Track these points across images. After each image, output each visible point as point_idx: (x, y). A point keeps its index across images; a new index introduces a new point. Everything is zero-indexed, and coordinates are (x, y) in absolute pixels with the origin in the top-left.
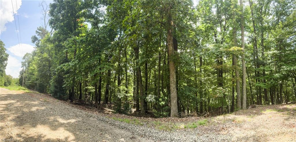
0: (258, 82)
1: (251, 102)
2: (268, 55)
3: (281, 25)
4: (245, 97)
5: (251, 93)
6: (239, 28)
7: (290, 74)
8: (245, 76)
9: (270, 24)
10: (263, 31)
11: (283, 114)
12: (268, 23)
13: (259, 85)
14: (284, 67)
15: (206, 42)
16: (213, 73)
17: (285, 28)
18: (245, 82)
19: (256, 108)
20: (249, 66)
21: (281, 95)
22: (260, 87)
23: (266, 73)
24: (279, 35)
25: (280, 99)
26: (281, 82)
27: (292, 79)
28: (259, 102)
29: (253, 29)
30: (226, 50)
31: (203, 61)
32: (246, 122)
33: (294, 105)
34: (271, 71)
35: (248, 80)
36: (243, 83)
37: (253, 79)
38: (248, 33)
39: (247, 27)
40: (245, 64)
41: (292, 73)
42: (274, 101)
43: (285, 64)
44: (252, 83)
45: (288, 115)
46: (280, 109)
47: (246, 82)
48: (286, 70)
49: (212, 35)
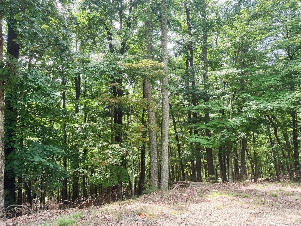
0: (193, 135)
1: (179, 176)
2: (216, 79)
3: (244, 14)
4: (166, 165)
5: (180, 156)
6: (157, 24)
7: (263, 117)
8: (168, 122)
9: (221, 15)
10: (207, 31)
11: (249, 203)
12: (217, 14)
13: (196, 140)
14: (251, 103)
15: (91, 49)
16: (104, 115)
17: (254, 21)
18: (167, 135)
19: (190, 187)
20: (177, 102)
21: (243, 162)
22: (198, 145)
23: (212, 115)
24: (241, 35)
25: (240, 170)
26: (243, 134)
27: (269, 129)
28: (195, 176)
29: (186, 25)
30: (130, 66)
31: (83, 88)
32: (167, 216)
33: (273, 184)
34: (223, 111)
35: (173, 131)
36: (163, 135)
37: (183, 129)
38: (174, 34)
39: (174, 21)
40: (167, 97)
41: (269, 118)
42: (228, 175)
43: (253, 98)
44: (182, 137)
45: (258, 206)
46: (241, 192)
47: (170, 135)
48: (254, 110)
49: (104, 36)
